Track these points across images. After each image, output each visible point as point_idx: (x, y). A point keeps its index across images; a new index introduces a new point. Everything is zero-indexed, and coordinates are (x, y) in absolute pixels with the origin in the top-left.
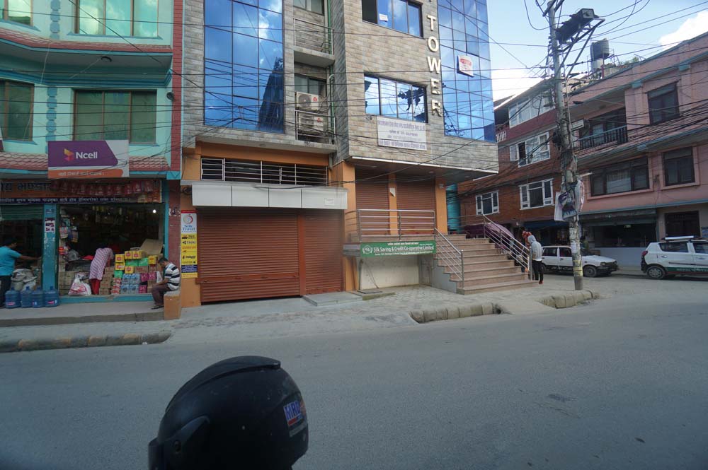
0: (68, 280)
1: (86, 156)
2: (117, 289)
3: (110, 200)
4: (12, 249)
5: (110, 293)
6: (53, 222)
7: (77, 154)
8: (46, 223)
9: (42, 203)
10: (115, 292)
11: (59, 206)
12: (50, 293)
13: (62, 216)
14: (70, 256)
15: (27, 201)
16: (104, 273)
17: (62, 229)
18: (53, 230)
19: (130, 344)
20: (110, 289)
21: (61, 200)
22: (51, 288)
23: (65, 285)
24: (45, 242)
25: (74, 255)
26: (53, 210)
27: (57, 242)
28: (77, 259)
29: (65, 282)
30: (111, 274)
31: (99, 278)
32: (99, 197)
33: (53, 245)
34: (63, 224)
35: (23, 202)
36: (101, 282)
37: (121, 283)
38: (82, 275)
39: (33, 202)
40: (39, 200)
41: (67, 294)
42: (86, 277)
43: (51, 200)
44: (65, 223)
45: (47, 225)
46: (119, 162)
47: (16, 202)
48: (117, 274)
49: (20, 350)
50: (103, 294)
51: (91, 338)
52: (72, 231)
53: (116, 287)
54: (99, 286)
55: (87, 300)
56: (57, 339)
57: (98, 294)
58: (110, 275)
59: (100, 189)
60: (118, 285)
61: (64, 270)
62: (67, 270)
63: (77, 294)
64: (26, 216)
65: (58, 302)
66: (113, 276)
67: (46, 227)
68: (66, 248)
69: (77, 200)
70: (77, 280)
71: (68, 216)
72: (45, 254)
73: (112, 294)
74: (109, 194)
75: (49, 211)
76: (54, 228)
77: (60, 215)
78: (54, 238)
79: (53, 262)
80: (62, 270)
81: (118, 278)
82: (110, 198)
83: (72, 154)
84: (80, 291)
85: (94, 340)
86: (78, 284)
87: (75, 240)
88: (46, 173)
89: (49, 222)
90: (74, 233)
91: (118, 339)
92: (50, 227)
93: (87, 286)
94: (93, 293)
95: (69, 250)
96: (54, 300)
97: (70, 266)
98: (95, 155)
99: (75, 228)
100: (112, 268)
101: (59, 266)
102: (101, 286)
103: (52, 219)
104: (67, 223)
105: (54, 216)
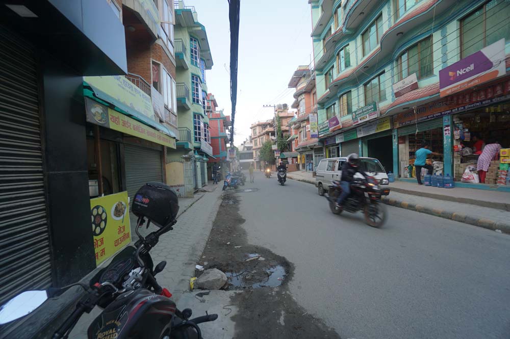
0: (461, 171)
1: (464, 71)
2: (502, 181)
3: (492, 101)
4: (426, 149)
5: (496, 183)
6: (449, 128)
7: (458, 71)
8: (444, 129)
9: (441, 116)
10: (501, 182)
11: (453, 115)
12: (446, 178)
13: (455, 122)
14: (464, 152)
15: (434, 117)
16: (490, 166)
17: (455, 133)
18: (449, 133)
19: (485, 227)
20: (496, 180)
21: (453, 110)
22: (448, 175)
23: (459, 174)
24: (445, 143)
25: (468, 151)
26: (448, 120)
27: (452, 142)
28: (470, 154)
29: (458, 171)
30: (496, 166)
31: (485, 170)
32: (481, 102)
33: (449, 144)
34: (457, 129)
35: (432, 117)
36: (487, 173)
37: (507, 175)
38: (472, 167)
39: (437, 116)
40: (439, 114)
41: (460, 180)
42: (475, 168)
43: (447, 112)
44: (458, 127)
45: (445, 130)
46: (494, 64)
47: (428, 118)
48: (502, 167)
49: (416, 210)
50: (489, 183)
51: (454, 214)
52: (464, 133)
53: (501, 178)
54: (485, 177)
55: (474, 187)
56: (434, 209)
57: (484, 183)
58: (495, 168)
59: (482, 93)
60: (504, 177)
61: (459, 163)
62: (461, 162)
63: (467, 181)
64: (433, 126)
65: (452, 185)
66: (499, 168)
67: (444, 132)
68: (460, 146)
69: (464, 108)
70: (467, 171)
71: (461, 122)
72: (445, 151)
73: (498, 184)
74: (490, 96)
75: (446, 120)
76: (450, 132)
77: (454, 122)
78: (450, 140)
79: (450, 157)
80: (457, 162)
81: (504, 171)
82: (491, 99)
83: (455, 73)
84: (468, 179)
85: (456, 216)
86: (469, 174)
87: (467, 139)
88: (439, 94)
89: (447, 128)
90: (466, 134)
91: (474, 220)
92: (447, 132)
93: (476, 176)
94: (480, 182)
95: (463, 148)
96: (449, 183)
97: (464, 160)
98: (472, 67)
99: (467, 130)
100: (497, 162)
101: (455, 159)
102: (487, 177)
103: (447, 126)
104: (460, 127)
105: (449, 123)
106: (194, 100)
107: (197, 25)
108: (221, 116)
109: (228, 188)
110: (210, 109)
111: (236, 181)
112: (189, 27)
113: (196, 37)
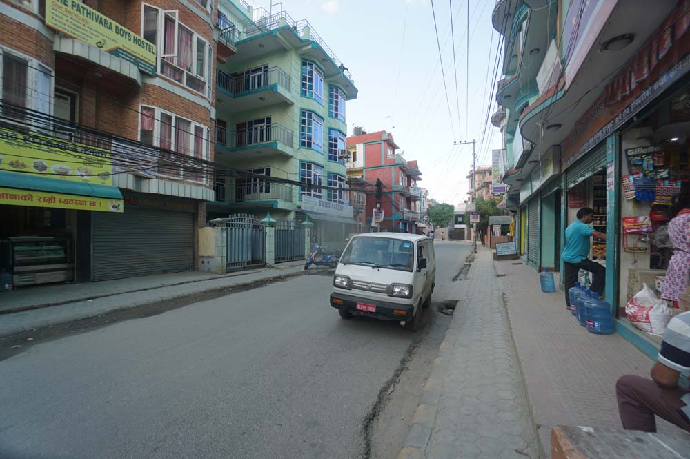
6: (613, 168)
8: (607, 172)
18: (612, 184)
24: (607, 209)
27: (618, 206)
32: (652, 84)
33: (613, 213)
39: (598, 140)
45: (608, 176)
68: (645, 220)
69: (630, 110)
75: (610, 148)
78: (614, 201)
79: (613, 248)
89: (610, 169)
92: (610, 180)
103: (611, 163)
105: (614, 156)
106: (303, 144)
107: (306, 43)
108: (397, 162)
109: (313, 266)
110: (344, 153)
111: (329, 257)
112: (297, 49)
113: (312, 59)
